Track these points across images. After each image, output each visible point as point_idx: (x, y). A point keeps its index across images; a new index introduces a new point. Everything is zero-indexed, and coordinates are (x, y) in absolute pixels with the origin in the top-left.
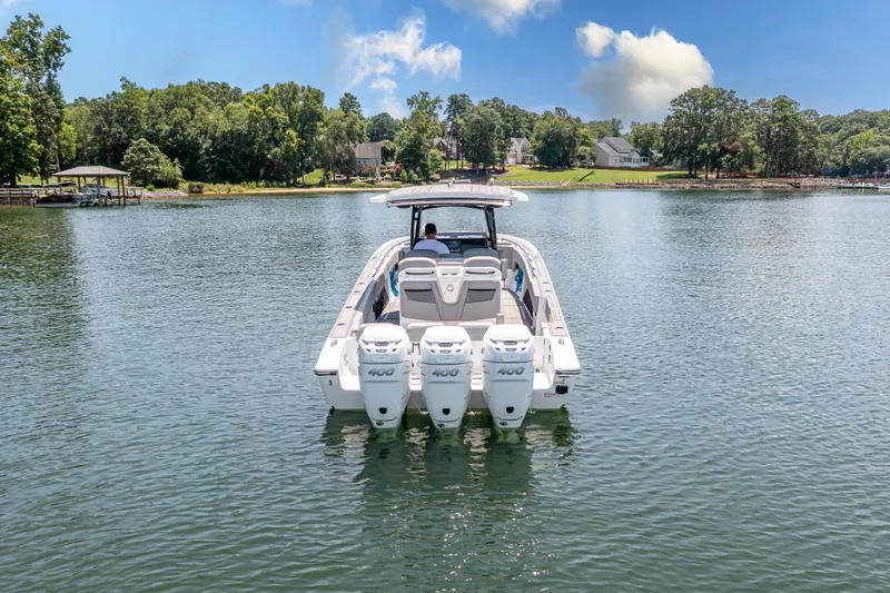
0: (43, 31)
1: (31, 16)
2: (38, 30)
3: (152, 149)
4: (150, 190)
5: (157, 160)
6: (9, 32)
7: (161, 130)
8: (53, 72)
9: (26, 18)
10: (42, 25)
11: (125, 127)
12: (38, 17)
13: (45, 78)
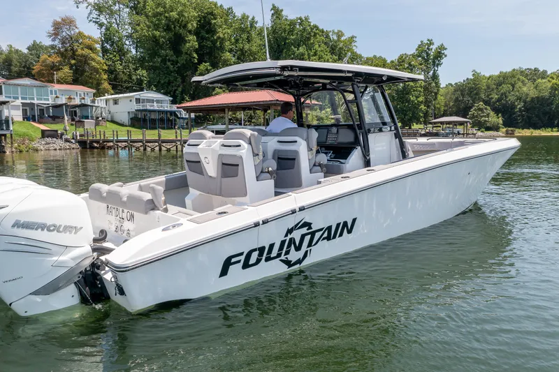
0: (434, 47)
1: (428, 40)
2: (431, 47)
3: (486, 109)
4: (482, 131)
5: (488, 114)
6: (417, 50)
7: (493, 98)
8: (436, 68)
9: (426, 42)
10: (433, 44)
11: (471, 97)
12: (432, 40)
13: (432, 72)
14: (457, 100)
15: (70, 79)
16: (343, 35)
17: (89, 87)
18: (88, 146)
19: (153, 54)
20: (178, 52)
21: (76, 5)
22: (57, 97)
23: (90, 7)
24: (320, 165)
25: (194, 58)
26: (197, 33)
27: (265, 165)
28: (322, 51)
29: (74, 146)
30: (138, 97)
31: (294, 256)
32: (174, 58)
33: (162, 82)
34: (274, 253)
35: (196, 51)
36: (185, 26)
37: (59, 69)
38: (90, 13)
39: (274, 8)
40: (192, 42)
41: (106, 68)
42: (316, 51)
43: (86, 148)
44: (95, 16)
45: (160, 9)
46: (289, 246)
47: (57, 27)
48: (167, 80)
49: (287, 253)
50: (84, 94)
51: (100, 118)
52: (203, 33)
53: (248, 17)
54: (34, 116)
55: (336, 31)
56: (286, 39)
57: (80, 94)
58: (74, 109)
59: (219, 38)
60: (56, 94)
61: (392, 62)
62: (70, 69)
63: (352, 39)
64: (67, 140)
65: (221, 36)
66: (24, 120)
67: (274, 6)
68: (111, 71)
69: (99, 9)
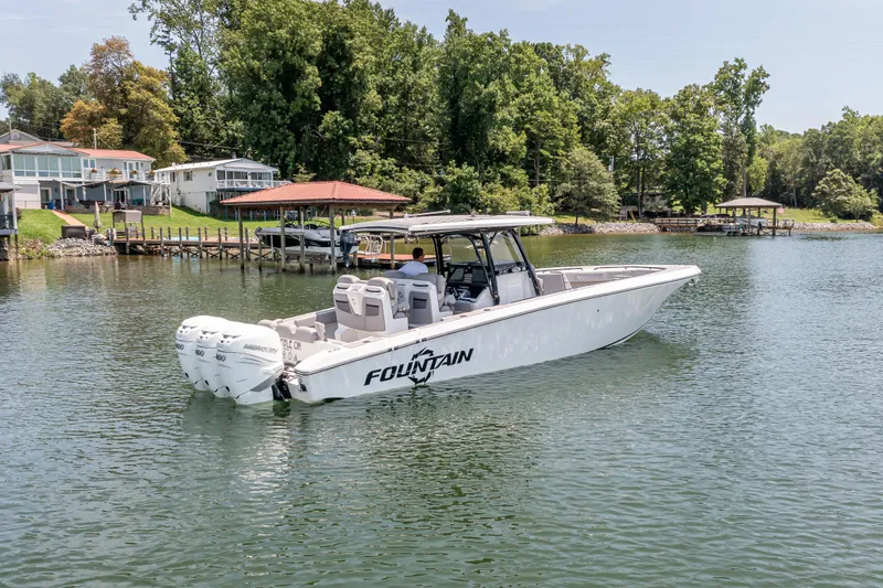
0: (747, 73)
1: (737, 60)
2: (742, 71)
3: (845, 180)
4: (833, 221)
5: (849, 190)
6: (717, 77)
7: (872, 159)
8: (751, 110)
9: (732, 62)
10: (745, 67)
11: (833, 157)
12: (742, 60)
13: (743, 116)
14: (806, 163)
15: (118, 139)
16: (585, 52)
17: (145, 153)
18: (128, 251)
19: (250, 97)
20: (289, 93)
21: (131, 15)
22: (93, 171)
23: (154, 17)
24: (449, 305)
25: (316, 102)
26: (321, 63)
27: (400, 306)
28: (540, 84)
29: (108, 250)
30: (221, 168)
31: (419, 375)
32: (283, 103)
33: (264, 143)
34: (403, 372)
35: (319, 91)
36: (301, 51)
37: (102, 123)
38: (155, 28)
39: (452, 16)
40: (313, 77)
41: (176, 119)
42: (531, 84)
43: (125, 254)
44: (162, 34)
45: (260, 25)
46: (415, 367)
47: (99, 54)
48: (271, 140)
49: (414, 372)
50: (137, 164)
51: (160, 204)
52: (332, 62)
53: (415, 28)
54: (58, 201)
55: (573, 47)
56: (468, 69)
57: (130, 165)
58: (121, 189)
59: (356, 69)
60: (93, 165)
61: (667, 100)
62: (119, 123)
63: (603, 59)
64: (98, 242)
65: (360, 65)
66: (43, 207)
67: (451, 12)
68: (185, 123)
69: (168, 20)
